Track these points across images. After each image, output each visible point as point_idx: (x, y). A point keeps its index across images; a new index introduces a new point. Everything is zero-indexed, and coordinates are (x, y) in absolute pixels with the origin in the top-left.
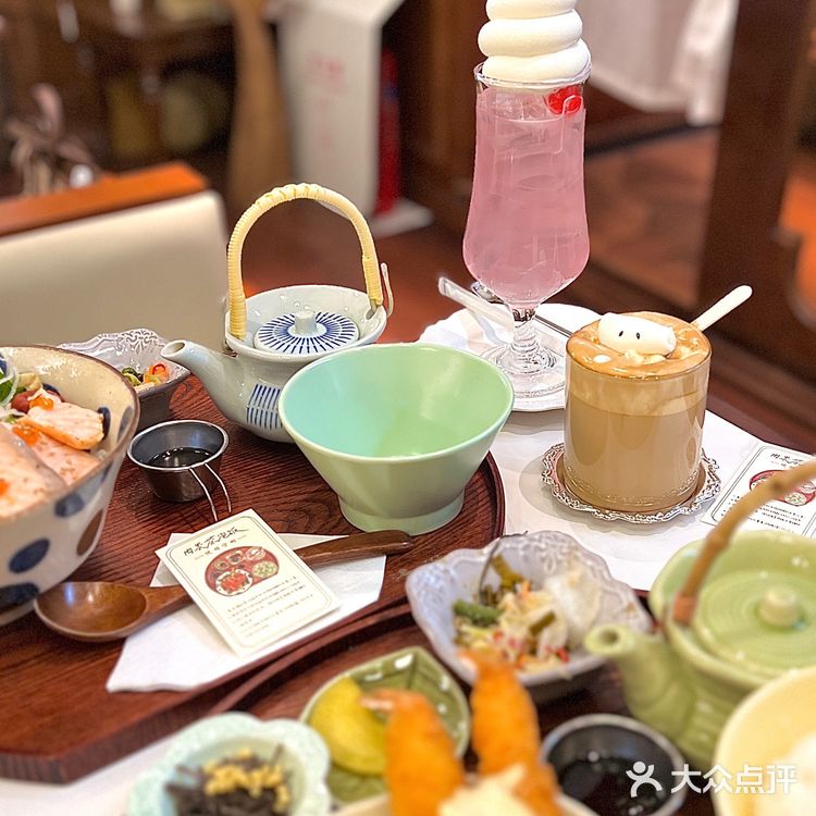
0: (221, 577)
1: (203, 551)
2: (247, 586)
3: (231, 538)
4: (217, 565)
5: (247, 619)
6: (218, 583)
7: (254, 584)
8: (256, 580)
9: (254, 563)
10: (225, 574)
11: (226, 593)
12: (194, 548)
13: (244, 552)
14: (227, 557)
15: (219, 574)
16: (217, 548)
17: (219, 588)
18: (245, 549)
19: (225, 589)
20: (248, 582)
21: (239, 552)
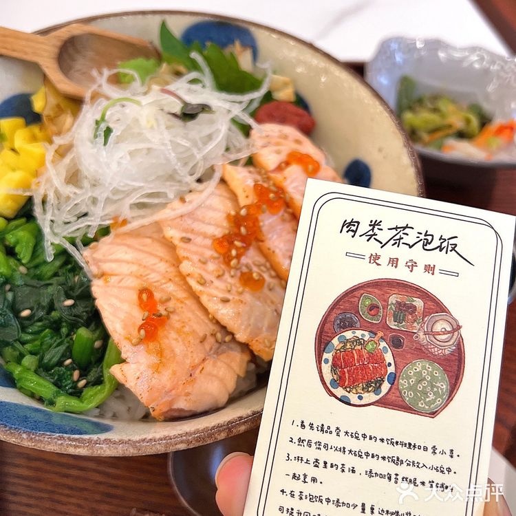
0: (349, 335)
1: (373, 247)
2: (370, 397)
3: (436, 258)
4: (365, 302)
5: (311, 471)
6: (335, 341)
7: (383, 403)
8: (392, 397)
9: (421, 352)
10: (359, 333)
11: (328, 377)
12: (364, 228)
13: (426, 312)
14: (393, 299)
15: (351, 326)
16: (394, 262)
17: (328, 356)
18: (435, 306)
19: (335, 366)
20: (377, 390)
21: (419, 303)
